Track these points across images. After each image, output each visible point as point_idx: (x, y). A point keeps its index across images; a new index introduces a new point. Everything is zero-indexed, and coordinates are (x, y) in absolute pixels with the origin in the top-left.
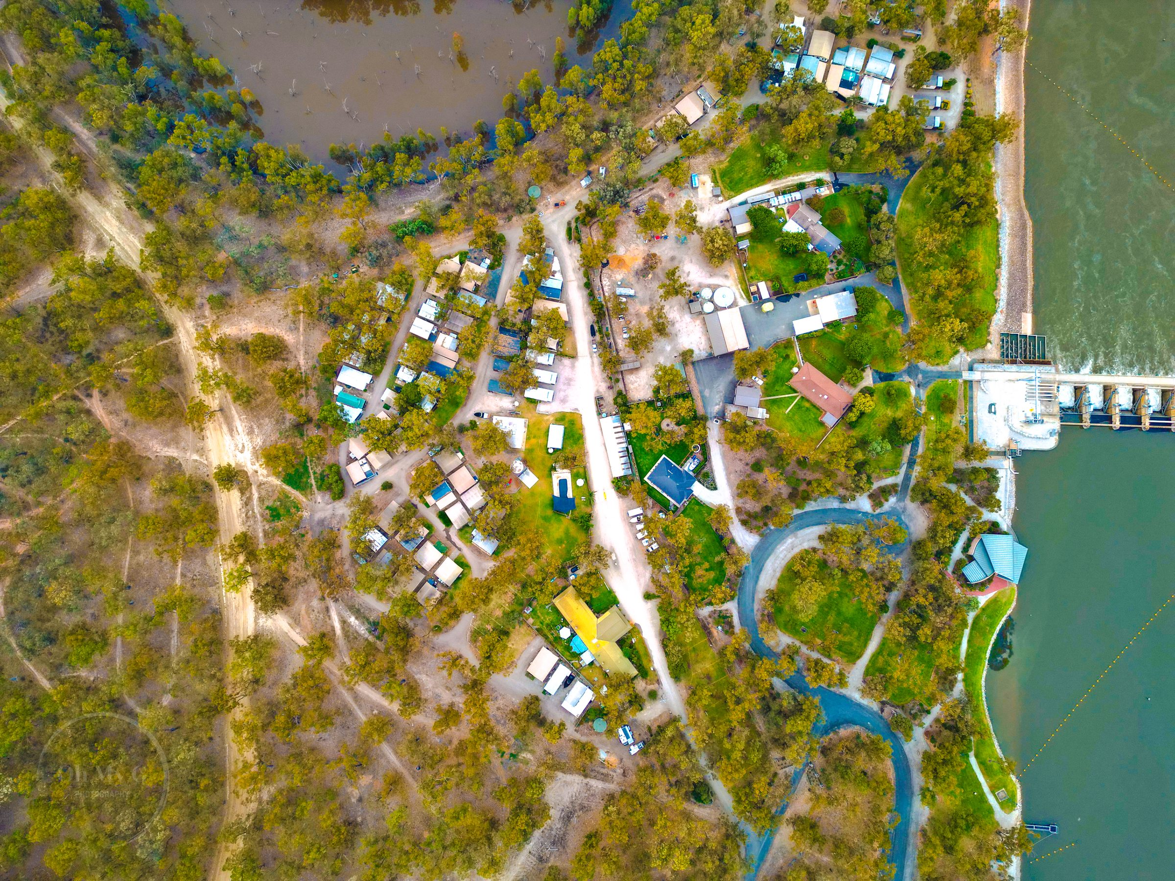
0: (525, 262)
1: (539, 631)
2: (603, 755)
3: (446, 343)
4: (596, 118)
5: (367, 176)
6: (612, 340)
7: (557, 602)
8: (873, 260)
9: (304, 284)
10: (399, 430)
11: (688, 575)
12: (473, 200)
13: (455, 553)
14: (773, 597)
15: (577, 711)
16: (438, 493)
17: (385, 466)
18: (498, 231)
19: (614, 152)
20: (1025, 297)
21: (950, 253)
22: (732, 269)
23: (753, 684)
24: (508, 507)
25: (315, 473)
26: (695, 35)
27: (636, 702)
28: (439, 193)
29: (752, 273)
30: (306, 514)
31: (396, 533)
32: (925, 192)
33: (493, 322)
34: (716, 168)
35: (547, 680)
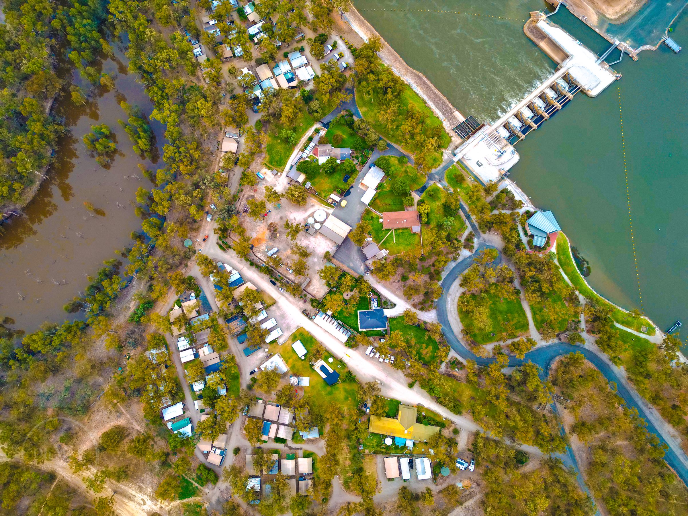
0: (212, 279)
1: (375, 452)
2: (460, 485)
3: (205, 352)
4: (189, 185)
5: (95, 306)
6: (286, 279)
7: (371, 430)
8: (370, 144)
9: (107, 387)
10: (219, 417)
11: (420, 358)
12: (160, 273)
13: (300, 453)
14: (467, 332)
15: (428, 475)
16: (265, 431)
17: (227, 442)
18: (186, 276)
19: (211, 194)
20: (448, 106)
21: (400, 114)
22: (313, 201)
23: (496, 382)
24: (306, 406)
25: (193, 479)
26: (203, 112)
27: (452, 443)
28: (140, 283)
29: (323, 194)
30: (206, 505)
31: (262, 471)
32: (366, 97)
33: (221, 321)
34: (265, 162)
35: (400, 473)
